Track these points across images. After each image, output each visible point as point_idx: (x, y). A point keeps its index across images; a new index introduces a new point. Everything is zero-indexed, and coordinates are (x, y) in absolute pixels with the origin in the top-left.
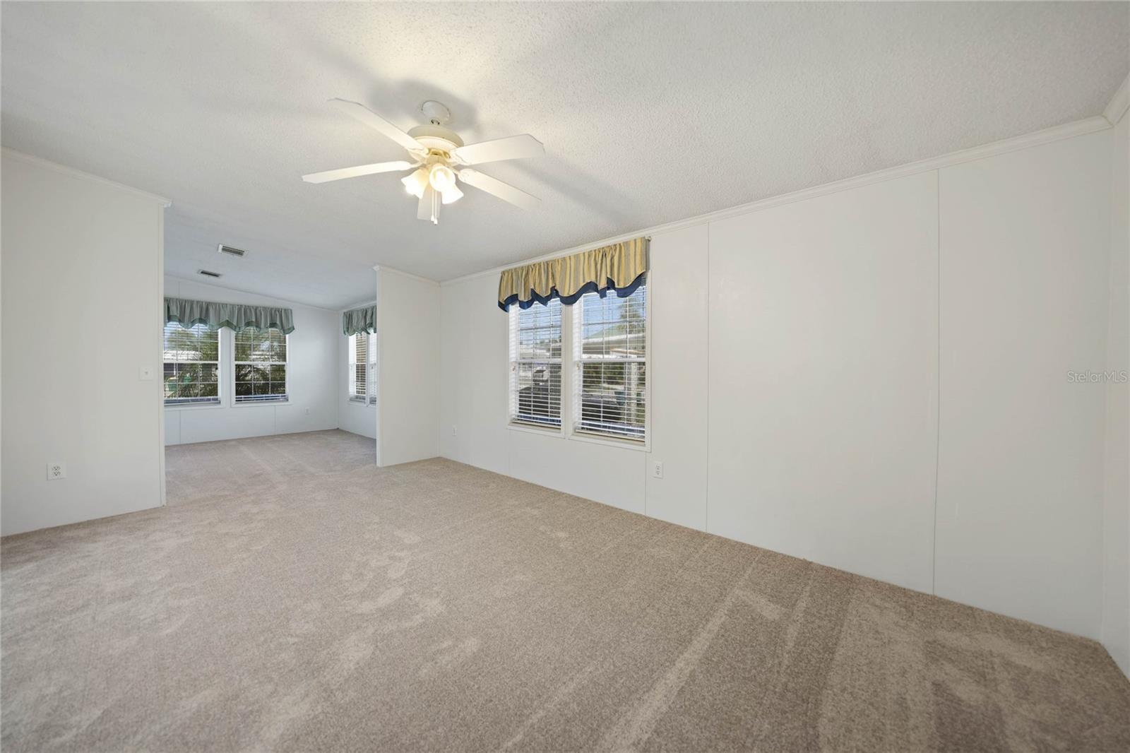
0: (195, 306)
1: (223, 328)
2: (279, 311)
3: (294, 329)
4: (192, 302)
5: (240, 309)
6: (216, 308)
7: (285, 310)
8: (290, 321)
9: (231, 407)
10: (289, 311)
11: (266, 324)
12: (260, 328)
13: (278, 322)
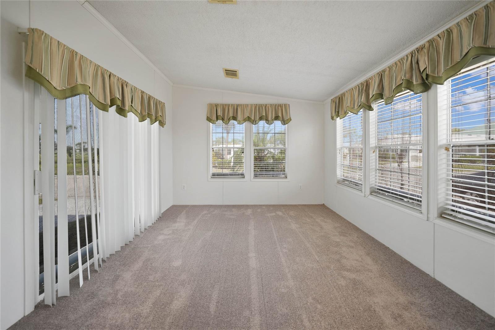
0: (230, 108)
1: (246, 122)
2: (280, 106)
3: (291, 120)
4: (229, 105)
5: (256, 108)
6: (242, 107)
7: (285, 105)
8: (288, 114)
9: (251, 181)
10: (288, 106)
11: (272, 118)
12: (268, 121)
13: (280, 115)
